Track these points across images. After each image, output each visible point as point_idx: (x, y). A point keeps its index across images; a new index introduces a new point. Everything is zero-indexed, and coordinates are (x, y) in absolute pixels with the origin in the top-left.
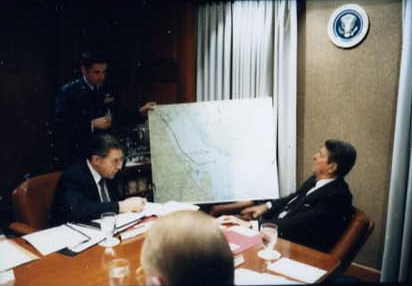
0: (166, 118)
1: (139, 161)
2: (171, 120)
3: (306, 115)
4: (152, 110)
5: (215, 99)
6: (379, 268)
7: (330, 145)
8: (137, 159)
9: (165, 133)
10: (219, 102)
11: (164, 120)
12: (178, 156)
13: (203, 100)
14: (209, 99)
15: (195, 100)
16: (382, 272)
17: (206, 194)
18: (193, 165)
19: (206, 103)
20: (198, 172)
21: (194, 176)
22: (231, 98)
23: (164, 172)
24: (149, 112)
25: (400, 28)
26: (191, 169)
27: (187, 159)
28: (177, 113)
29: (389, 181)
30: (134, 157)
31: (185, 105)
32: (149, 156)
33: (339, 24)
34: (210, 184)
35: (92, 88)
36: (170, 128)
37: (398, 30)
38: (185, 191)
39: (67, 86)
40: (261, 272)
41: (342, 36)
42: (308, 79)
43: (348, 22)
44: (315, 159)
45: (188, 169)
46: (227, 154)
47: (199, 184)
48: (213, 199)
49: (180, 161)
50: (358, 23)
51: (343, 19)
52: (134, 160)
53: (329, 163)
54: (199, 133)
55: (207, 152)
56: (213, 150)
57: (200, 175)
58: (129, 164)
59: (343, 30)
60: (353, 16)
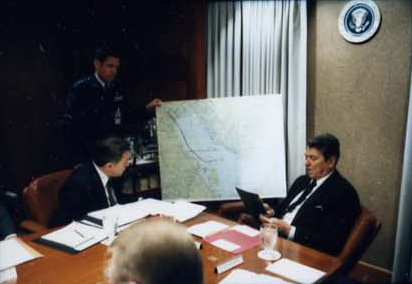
0: (173, 114)
1: (151, 159)
4: (159, 106)
5: (225, 96)
8: (148, 156)
9: (173, 130)
10: (229, 98)
11: (171, 116)
12: (185, 153)
13: (213, 96)
15: (205, 97)
17: (212, 192)
18: (202, 163)
20: (205, 170)
21: (201, 173)
22: (241, 94)
24: (157, 109)
26: (199, 167)
27: (194, 156)
28: (185, 110)
30: (145, 154)
31: (193, 102)
32: (157, 154)
33: (349, 19)
34: (217, 181)
35: (103, 84)
38: (191, 188)
42: (319, 75)
43: (359, 16)
45: (196, 166)
46: (235, 152)
47: (206, 180)
48: (220, 196)
49: (188, 158)
50: (369, 18)
51: (354, 13)
52: (145, 158)
54: (207, 130)
55: (215, 149)
56: (221, 147)
57: (208, 173)
58: (140, 162)
59: (354, 25)
60: (364, 11)
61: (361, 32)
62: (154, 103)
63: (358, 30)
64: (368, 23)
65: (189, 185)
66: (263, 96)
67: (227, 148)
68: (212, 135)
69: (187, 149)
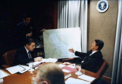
0: (48, 34)
1: (40, 46)
2: (50, 34)
3: (90, 32)
4: (44, 31)
5: (63, 28)
6: (111, 77)
7: (96, 41)
9: (48, 38)
11: (47, 34)
13: (59, 28)
14: (61, 28)
15: (57, 28)
16: (112, 79)
17: (60, 56)
18: (57, 47)
19: (60, 29)
21: (57, 50)
22: (68, 27)
23: (48, 49)
25: (118, 7)
26: (56, 49)
27: (54, 45)
28: (52, 32)
29: (114, 52)
31: (54, 30)
32: (43, 45)
33: (100, 6)
34: (61, 53)
36: (49, 36)
37: (117, 7)
39: (19, 24)
40: (76, 79)
41: (101, 9)
42: (91, 22)
43: (103, 5)
44: (92, 45)
46: (67, 44)
47: (58, 53)
48: (62, 57)
50: (105, 5)
51: (101, 4)
52: (39, 46)
53: (96, 46)
54: (58, 38)
55: (61, 43)
56: (62, 43)
57: (59, 50)
58: (37, 47)
59: (101, 7)
60: (104, 3)
61: (103, 9)
62: (43, 30)
63: (102, 9)
64: (105, 7)
65: (53, 54)
66: (74, 28)
67: (64, 43)
68: (60, 39)
69: (53, 44)
